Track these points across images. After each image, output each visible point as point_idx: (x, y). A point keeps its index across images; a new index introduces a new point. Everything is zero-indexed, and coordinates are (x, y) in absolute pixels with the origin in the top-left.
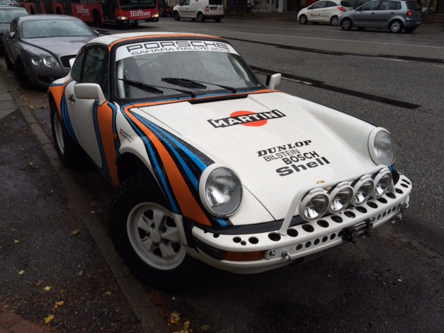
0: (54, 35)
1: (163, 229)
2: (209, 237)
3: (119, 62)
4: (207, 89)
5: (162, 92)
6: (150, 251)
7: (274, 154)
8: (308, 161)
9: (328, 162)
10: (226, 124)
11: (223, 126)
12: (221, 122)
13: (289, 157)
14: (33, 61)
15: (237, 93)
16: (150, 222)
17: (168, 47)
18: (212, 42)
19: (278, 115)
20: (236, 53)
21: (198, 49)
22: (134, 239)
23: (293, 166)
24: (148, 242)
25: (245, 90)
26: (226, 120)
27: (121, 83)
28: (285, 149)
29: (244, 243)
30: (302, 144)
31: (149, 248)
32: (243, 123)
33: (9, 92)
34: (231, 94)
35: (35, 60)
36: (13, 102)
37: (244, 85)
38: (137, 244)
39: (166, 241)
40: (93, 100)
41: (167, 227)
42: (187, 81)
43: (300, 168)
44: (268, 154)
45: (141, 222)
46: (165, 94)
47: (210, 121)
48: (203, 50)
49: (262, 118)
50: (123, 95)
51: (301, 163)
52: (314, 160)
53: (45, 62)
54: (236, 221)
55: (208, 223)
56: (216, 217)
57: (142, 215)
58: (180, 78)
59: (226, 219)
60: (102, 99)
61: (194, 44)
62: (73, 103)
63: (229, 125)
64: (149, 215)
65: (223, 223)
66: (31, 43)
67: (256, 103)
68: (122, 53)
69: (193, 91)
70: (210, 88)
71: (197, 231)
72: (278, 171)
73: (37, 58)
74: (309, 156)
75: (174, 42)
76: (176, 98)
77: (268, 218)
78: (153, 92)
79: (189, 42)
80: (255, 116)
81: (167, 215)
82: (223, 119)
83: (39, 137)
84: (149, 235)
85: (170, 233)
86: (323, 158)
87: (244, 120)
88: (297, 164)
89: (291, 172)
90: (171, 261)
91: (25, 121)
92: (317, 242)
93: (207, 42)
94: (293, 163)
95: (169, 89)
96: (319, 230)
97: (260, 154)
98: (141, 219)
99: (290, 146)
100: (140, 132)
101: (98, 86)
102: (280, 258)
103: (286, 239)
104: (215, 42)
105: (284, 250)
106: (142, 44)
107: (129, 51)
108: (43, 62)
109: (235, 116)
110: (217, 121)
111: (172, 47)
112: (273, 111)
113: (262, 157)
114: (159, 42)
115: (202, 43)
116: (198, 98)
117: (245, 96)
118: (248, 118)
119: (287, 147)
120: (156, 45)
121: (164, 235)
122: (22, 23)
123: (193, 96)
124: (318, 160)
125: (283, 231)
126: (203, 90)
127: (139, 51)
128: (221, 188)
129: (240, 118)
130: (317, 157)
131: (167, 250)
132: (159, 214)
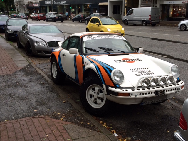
0: (44, 32)
1: (98, 94)
2: (114, 89)
3: (83, 42)
4: (114, 52)
5: (98, 52)
6: (93, 102)
7: (135, 70)
8: (147, 73)
9: (154, 74)
10: (120, 62)
11: (119, 62)
12: (118, 61)
13: (140, 71)
14: (35, 43)
15: (125, 53)
16: (94, 92)
17: (101, 37)
18: (116, 36)
19: (139, 60)
20: (126, 40)
21: (111, 38)
22: (88, 98)
23: (141, 74)
24: (93, 99)
25: (128, 52)
26: (120, 61)
27: (84, 49)
28: (139, 69)
29: (123, 90)
30: (146, 68)
31: (93, 101)
32: (126, 62)
33: (24, 57)
34: (123, 53)
35: (36, 43)
36: (27, 61)
37: (128, 51)
38: (89, 100)
39: (99, 98)
40: (74, 54)
41: (100, 93)
42: (107, 48)
43: (144, 75)
44: (134, 70)
45: (91, 92)
46: (99, 52)
47: (115, 61)
48: (113, 38)
49: (133, 61)
50: (85, 53)
51: (144, 73)
52: (149, 73)
53: (40, 44)
54: (121, 86)
55: (113, 86)
56: (116, 84)
57: (91, 89)
58: (105, 47)
59: (119, 85)
60: (78, 54)
61: (110, 36)
62: (64, 56)
63: (121, 62)
64: (94, 89)
65: (118, 86)
66: (34, 36)
67: (131, 56)
68: (85, 39)
69: (110, 52)
70: (115, 51)
71: (110, 88)
72: (136, 75)
73: (37, 42)
74: (148, 72)
75: (103, 35)
76: (103, 54)
77: (131, 86)
78: (95, 52)
79: (108, 35)
80: (131, 60)
81: (100, 89)
82: (119, 60)
83: (41, 74)
84: (93, 96)
85: (101, 95)
86: (152, 73)
87: (127, 61)
88: (143, 73)
89: (140, 75)
90: (100, 105)
91: (34, 68)
92: (146, 94)
93: (115, 36)
94: (141, 73)
95: (101, 51)
96: (146, 90)
97: (131, 70)
98: (91, 91)
99: (141, 69)
100: (92, 62)
101: (77, 49)
102: (134, 97)
103: (136, 91)
104: (118, 36)
105: (136, 94)
106: (92, 36)
107: (88, 38)
108: (39, 44)
109: (124, 60)
110: (117, 61)
111: (102, 37)
112: (137, 59)
113: (131, 71)
114: (97, 35)
115: (113, 36)
116: (111, 54)
117: (128, 54)
118: (128, 60)
119: (140, 69)
120: (97, 36)
121: (99, 96)
122: (29, 27)
123: (109, 53)
124: (150, 73)
125: (135, 89)
126: (113, 52)
127: (91, 38)
128: (117, 76)
129: (125, 60)
130: (150, 72)
131: (99, 101)
132: (97, 89)
